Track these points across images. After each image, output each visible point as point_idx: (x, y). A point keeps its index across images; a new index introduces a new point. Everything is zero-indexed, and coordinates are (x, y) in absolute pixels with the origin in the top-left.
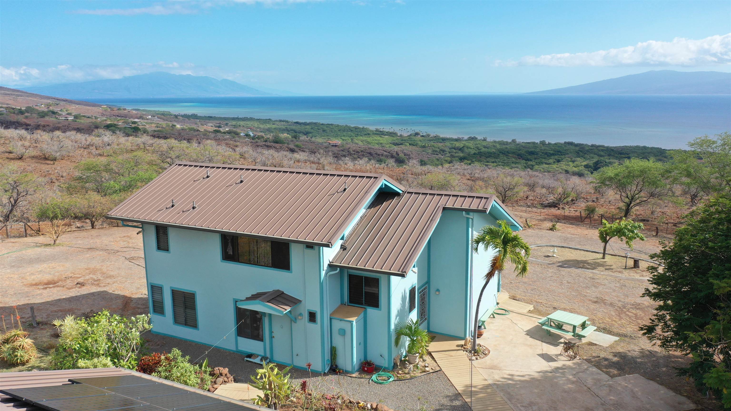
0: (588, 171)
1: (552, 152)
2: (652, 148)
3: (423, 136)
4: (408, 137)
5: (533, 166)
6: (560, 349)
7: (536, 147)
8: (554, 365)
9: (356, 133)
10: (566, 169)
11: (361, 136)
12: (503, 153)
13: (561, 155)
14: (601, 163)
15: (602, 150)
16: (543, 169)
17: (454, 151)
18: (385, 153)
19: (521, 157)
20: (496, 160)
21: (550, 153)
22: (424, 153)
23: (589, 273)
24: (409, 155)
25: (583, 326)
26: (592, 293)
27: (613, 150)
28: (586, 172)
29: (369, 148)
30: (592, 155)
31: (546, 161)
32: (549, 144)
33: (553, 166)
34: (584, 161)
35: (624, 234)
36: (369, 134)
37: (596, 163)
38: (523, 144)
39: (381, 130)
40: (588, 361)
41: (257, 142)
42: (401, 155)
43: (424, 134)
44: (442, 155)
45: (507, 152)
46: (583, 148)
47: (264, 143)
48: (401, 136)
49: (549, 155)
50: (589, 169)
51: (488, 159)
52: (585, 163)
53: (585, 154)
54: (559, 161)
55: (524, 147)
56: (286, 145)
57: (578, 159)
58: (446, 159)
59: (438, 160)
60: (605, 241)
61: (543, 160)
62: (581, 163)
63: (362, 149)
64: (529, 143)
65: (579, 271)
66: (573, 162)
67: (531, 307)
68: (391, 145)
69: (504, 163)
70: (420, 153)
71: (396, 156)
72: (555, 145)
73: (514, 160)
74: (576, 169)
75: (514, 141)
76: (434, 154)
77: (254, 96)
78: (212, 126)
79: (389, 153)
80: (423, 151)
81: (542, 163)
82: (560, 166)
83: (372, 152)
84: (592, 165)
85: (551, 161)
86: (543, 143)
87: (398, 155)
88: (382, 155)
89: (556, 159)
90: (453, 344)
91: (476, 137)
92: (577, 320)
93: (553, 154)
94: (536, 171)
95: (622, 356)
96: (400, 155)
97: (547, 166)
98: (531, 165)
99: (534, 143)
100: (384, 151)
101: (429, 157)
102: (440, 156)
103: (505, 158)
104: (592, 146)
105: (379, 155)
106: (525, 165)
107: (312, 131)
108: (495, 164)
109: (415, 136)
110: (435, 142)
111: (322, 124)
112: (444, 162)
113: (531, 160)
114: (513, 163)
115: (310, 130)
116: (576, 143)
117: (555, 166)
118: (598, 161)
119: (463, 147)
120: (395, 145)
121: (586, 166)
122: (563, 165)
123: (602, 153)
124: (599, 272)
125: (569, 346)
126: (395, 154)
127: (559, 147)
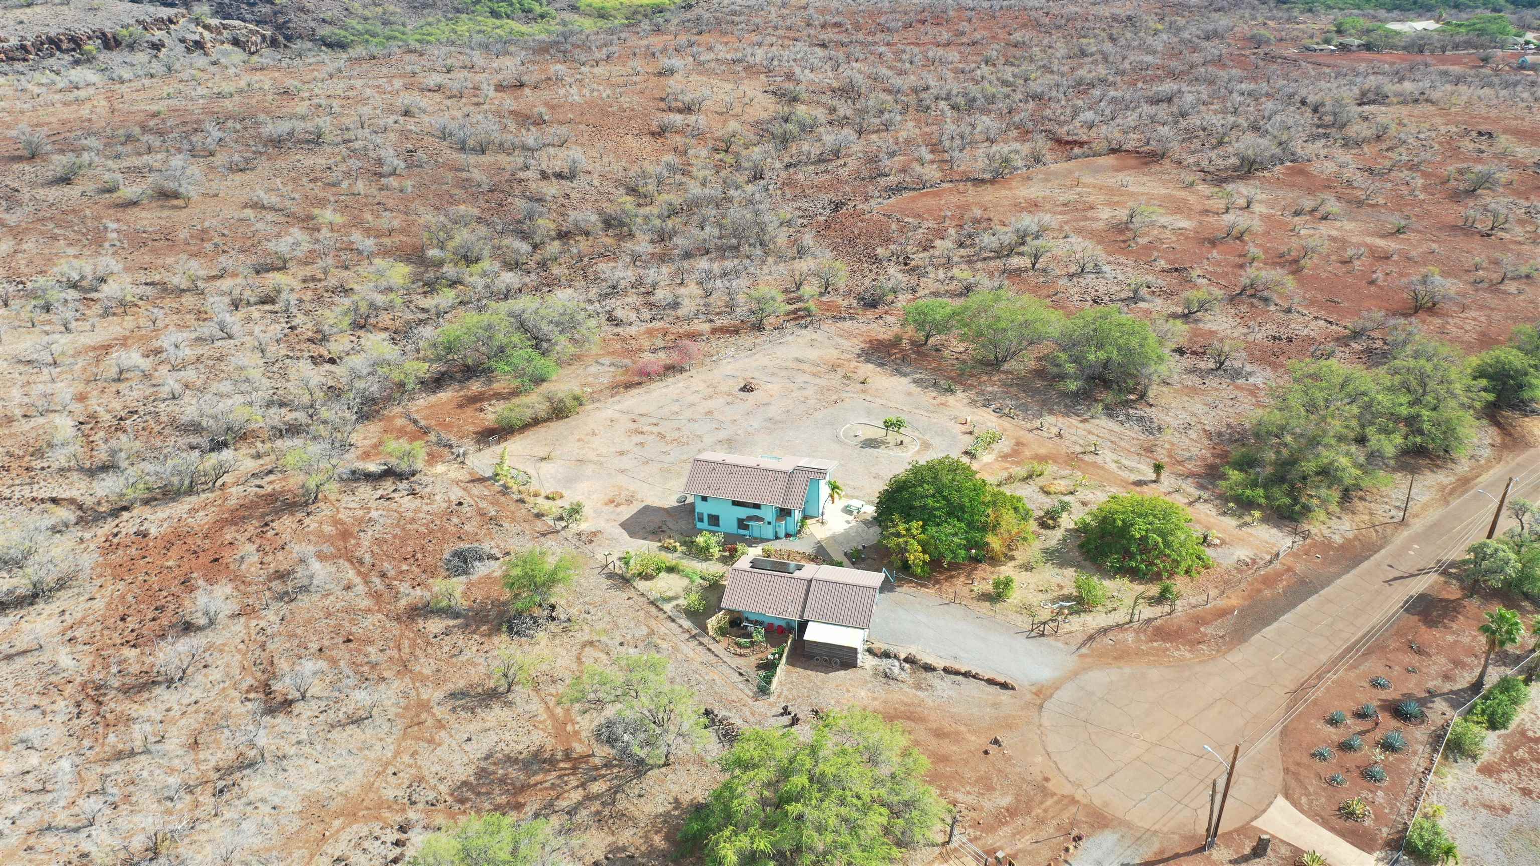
8: (849, 526)
23: (876, 451)
26: (875, 470)
40: (863, 522)
90: (814, 520)
92: (860, 504)
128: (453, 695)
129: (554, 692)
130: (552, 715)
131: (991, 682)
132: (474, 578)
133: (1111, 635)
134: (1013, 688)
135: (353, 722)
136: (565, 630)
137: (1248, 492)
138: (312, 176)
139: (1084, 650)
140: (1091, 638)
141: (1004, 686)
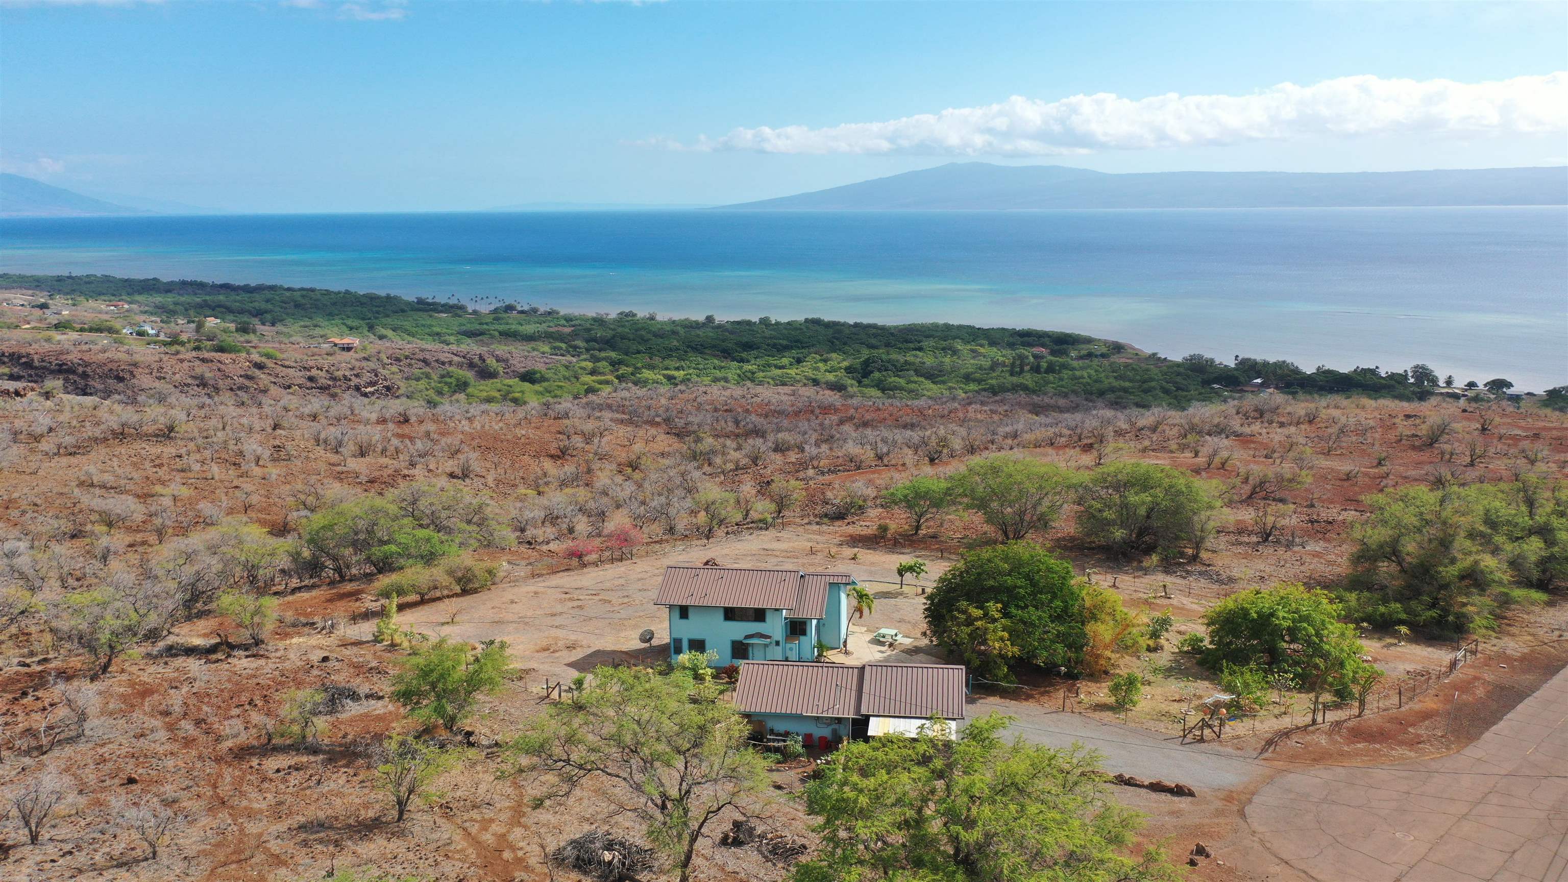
0: (853, 378)
1: (785, 342)
2: (960, 327)
3: (522, 312)
4: (493, 316)
5: (753, 373)
6: (886, 648)
7: (753, 331)
8: (885, 655)
9: (375, 309)
10: (814, 377)
11: (388, 316)
12: (692, 348)
13: (803, 348)
14: (874, 362)
15: (875, 336)
16: (773, 379)
17: (597, 346)
18: (456, 359)
19: (729, 354)
20: (683, 363)
21: (781, 345)
22: (536, 353)
23: (893, 601)
24: (507, 360)
25: (896, 635)
26: (897, 616)
27: (892, 334)
28: (849, 382)
29: (422, 350)
30: (857, 346)
31: (775, 362)
32: (777, 323)
33: (789, 371)
34: (844, 360)
35: (914, 571)
36: (403, 311)
37: (866, 363)
38: (729, 326)
39: (430, 300)
40: (903, 651)
41: (178, 353)
42: (491, 362)
43: (526, 308)
44: (573, 356)
45: (702, 345)
46: (840, 332)
47: (194, 354)
48: (475, 312)
49: (781, 349)
50: (855, 375)
51: (667, 362)
52: (845, 364)
53: (845, 344)
54: (799, 361)
55: (731, 333)
56: (244, 355)
57: (834, 355)
58: (584, 364)
59: (567, 367)
60: (902, 576)
61: (771, 360)
62: (839, 363)
63: (407, 353)
64: (738, 323)
65: (886, 600)
66: (825, 361)
67: (865, 629)
68: (460, 337)
69: (698, 369)
70: (526, 353)
71: (479, 363)
72: (789, 327)
73: (716, 361)
74: (831, 377)
75: (710, 319)
76: (556, 355)
77: (88, 215)
78: (22, 305)
79: (464, 357)
80: (534, 350)
81: (769, 366)
82: (803, 371)
83: (428, 357)
84: (858, 366)
85: (785, 361)
86: (765, 322)
87: (484, 361)
88: (450, 363)
89: (793, 358)
90: (835, 651)
91: (635, 312)
92: (893, 632)
93: (787, 348)
94: (761, 383)
95: (915, 647)
96: (488, 361)
97: (779, 372)
98: (750, 371)
99: (749, 323)
100: (453, 353)
101: (547, 361)
102: (569, 358)
103: (700, 359)
104: (856, 325)
105: (443, 363)
106: (738, 371)
107: (270, 306)
108: (682, 372)
109: (506, 311)
110: (551, 324)
111: (289, 289)
112: (580, 371)
113: (748, 361)
114: (714, 368)
115: (264, 306)
116: (826, 320)
117: (792, 372)
118: (868, 359)
119: (614, 337)
120: (469, 337)
121: (849, 370)
122: (806, 369)
123: (873, 341)
124: (900, 601)
125: (891, 645)
126: (476, 360)
127: (796, 329)
128: (302, 828)
129: (478, 817)
130: (476, 842)
131: (1157, 788)
132: (343, 716)
133: (1295, 738)
134: (1191, 794)
135: (120, 866)
136: (489, 756)
137: (1382, 609)
138: (157, 462)
139: (1266, 755)
140: (1270, 742)
141: (1179, 791)
